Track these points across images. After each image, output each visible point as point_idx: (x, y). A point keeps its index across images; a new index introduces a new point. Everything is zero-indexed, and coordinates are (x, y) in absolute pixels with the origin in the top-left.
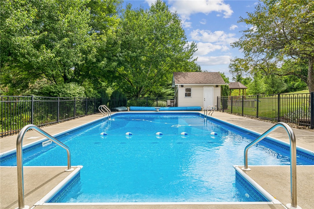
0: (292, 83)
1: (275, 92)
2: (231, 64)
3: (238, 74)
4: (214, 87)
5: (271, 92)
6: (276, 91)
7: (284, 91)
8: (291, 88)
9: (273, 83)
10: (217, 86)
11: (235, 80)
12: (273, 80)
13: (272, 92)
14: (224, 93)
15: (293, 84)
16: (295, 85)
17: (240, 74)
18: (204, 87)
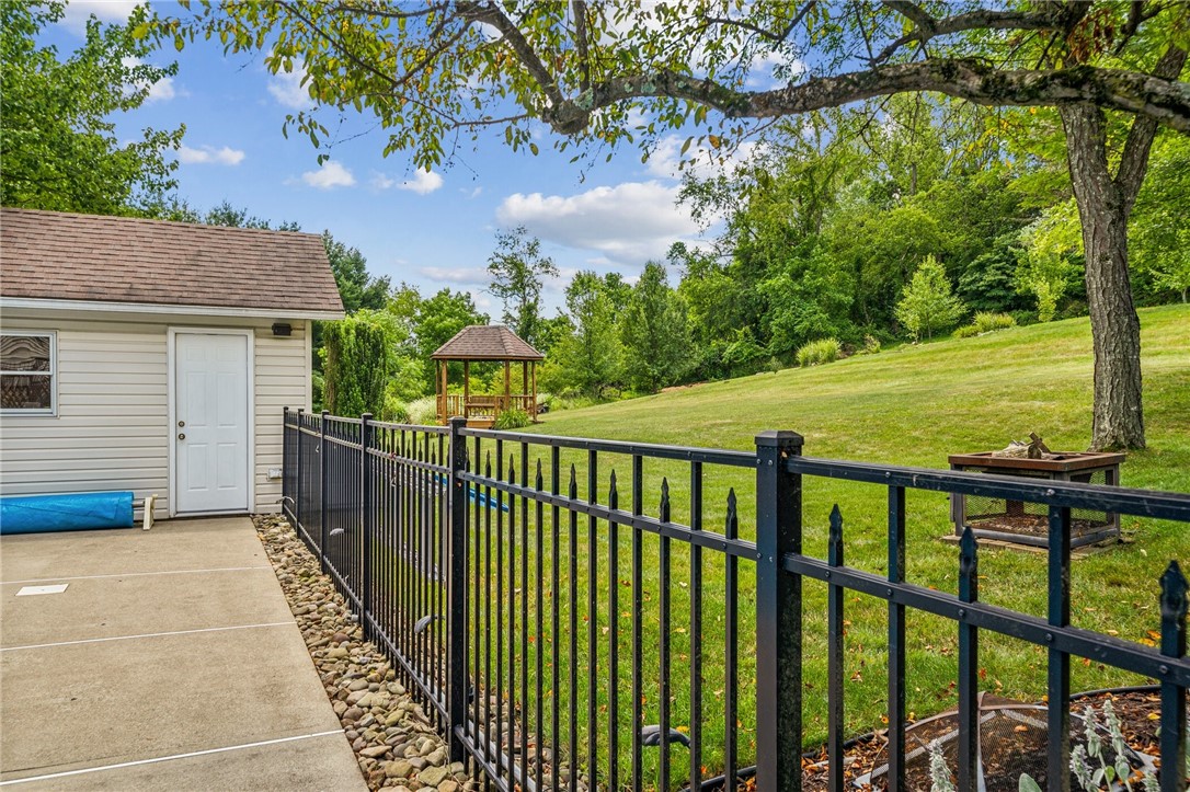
0: (714, 343)
1: (659, 380)
2: (498, 256)
3: (525, 300)
4: (256, 336)
5: (645, 378)
6: (663, 373)
7: (688, 378)
8: (715, 365)
9: (654, 344)
10: (282, 330)
11: (515, 324)
12: (652, 327)
13: (649, 377)
14: (350, 385)
15: (720, 350)
16: (726, 354)
17: (532, 300)
18: (172, 330)
